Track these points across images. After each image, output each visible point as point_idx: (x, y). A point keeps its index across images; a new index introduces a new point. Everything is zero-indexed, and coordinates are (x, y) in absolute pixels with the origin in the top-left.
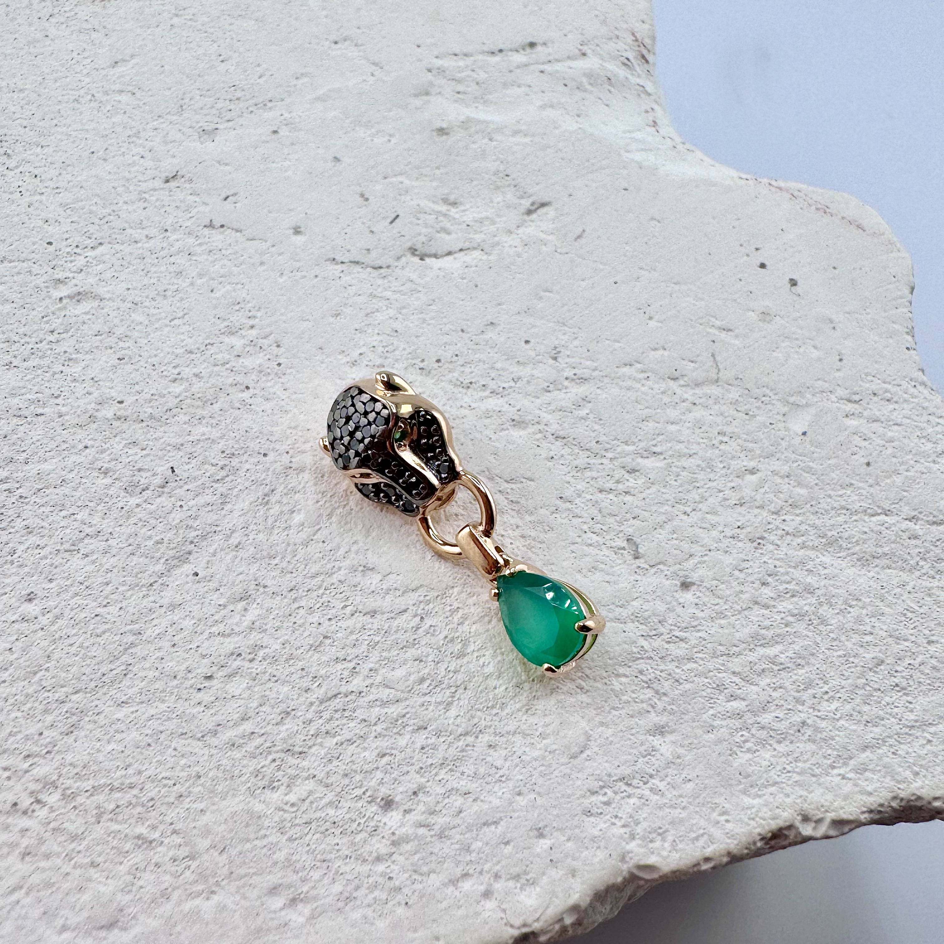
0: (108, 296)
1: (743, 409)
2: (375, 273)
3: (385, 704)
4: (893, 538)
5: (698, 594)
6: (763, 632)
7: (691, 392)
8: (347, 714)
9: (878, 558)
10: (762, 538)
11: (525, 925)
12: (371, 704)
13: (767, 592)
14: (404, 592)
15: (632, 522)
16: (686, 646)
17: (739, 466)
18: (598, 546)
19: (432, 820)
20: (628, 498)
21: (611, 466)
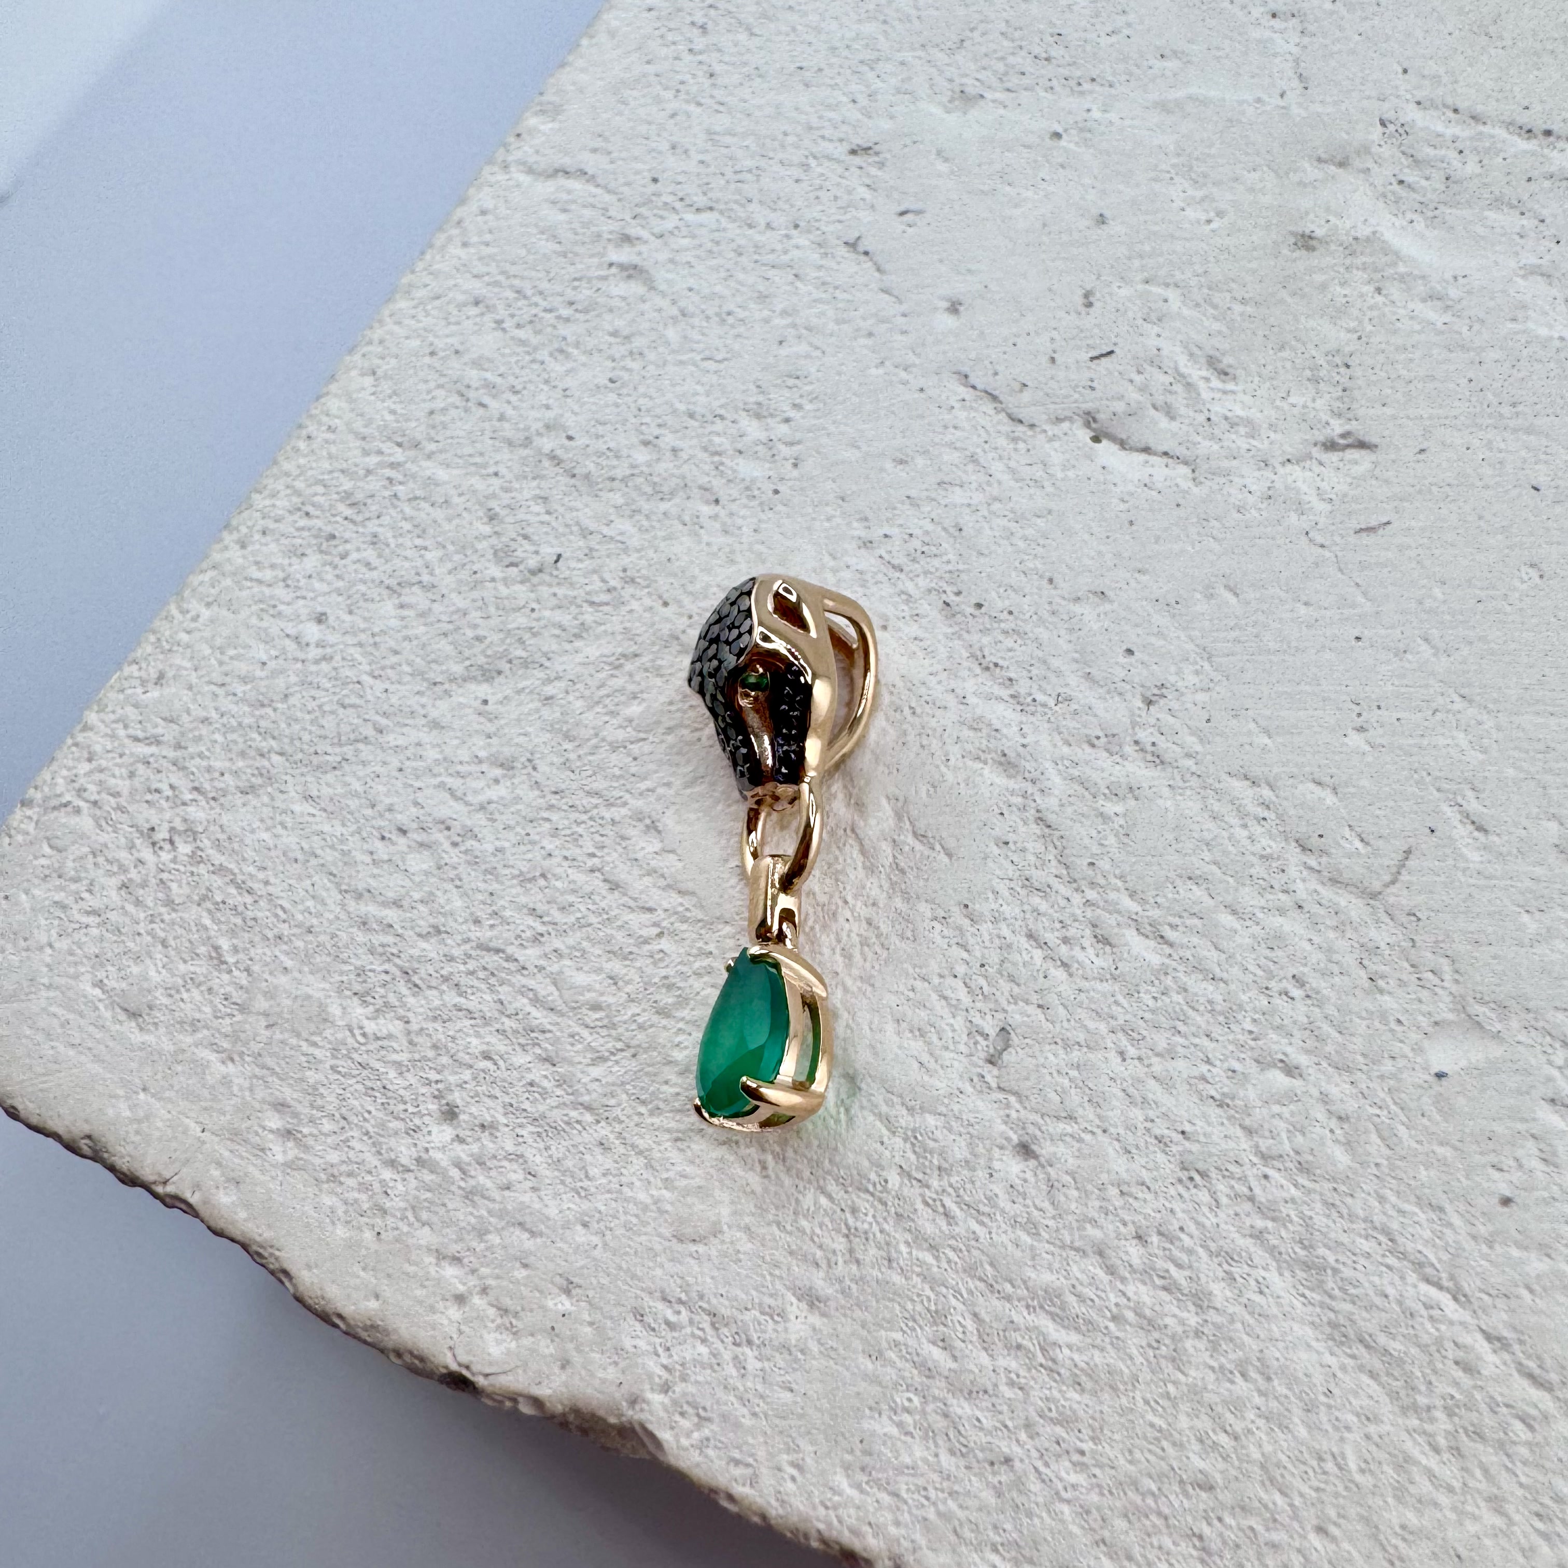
0: (663, 287)
1: (1373, 967)
2: (1007, 426)
3: (536, 1001)
4: (1425, 1339)
5: (1029, 1175)
6: (1072, 1300)
7: (1314, 884)
8: (492, 981)
9: (1367, 1347)
10: (1203, 1174)
11: (467, 1367)
12: (524, 991)
13: (1134, 1253)
14: (669, 886)
15: (1032, 1010)
16: (945, 1227)
17: (1275, 1047)
18: (955, 1008)
19: (474, 1170)
20: (1059, 974)
21: (1078, 912)
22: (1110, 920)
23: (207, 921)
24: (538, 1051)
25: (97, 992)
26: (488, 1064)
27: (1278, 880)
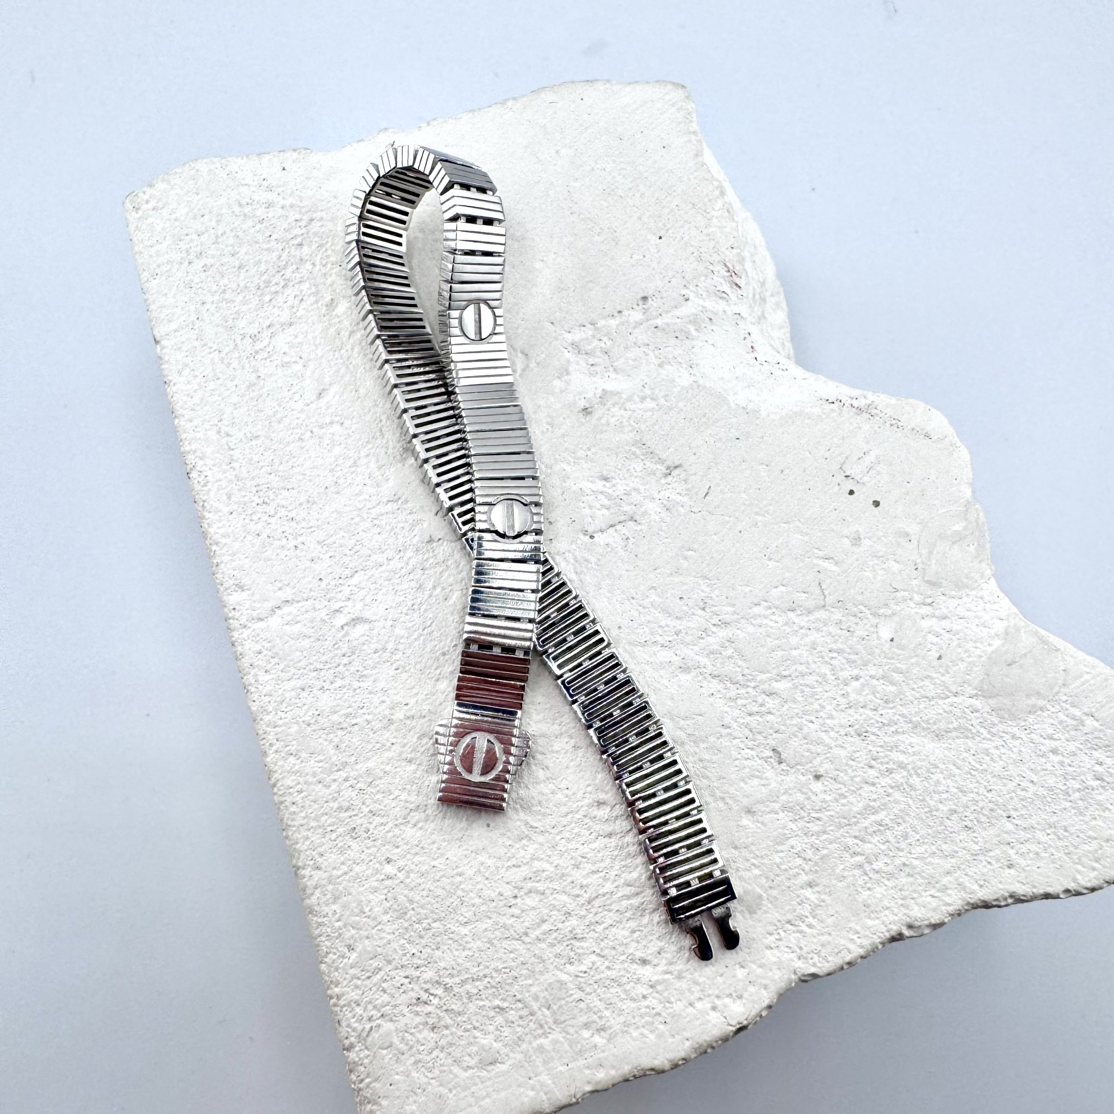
0: (373, 618)
1: (845, 627)
3: (629, 897)
4: (960, 714)
5: (826, 783)
7: (806, 619)
8: (606, 908)
9: (949, 732)
10: (867, 732)
12: (621, 899)
13: (873, 773)
15: (775, 736)
16: (821, 823)
17: (846, 676)
18: (753, 759)
20: (770, 717)
22: (765, 687)
23: (482, 1003)
24: (647, 911)
25: (470, 1072)
26: (638, 933)
27: (795, 628)
